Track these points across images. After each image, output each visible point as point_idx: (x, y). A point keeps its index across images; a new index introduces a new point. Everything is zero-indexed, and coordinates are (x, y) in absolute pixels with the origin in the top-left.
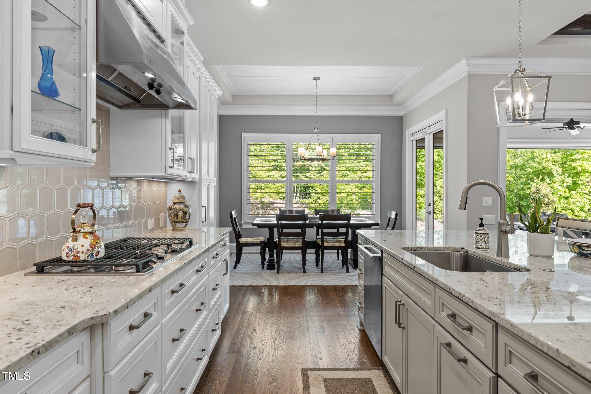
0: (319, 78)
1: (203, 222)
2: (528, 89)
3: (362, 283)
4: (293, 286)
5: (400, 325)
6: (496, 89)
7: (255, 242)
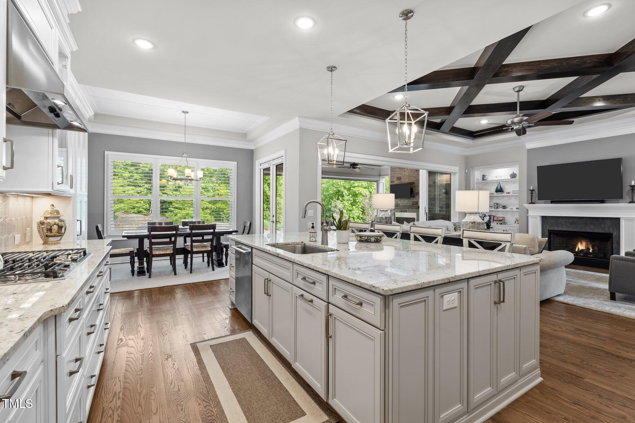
0: (187, 112)
1: (78, 235)
2: (335, 145)
3: (233, 274)
4: (167, 286)
5: (267, 294)
6: (319, 143)
7: (124, 253)
